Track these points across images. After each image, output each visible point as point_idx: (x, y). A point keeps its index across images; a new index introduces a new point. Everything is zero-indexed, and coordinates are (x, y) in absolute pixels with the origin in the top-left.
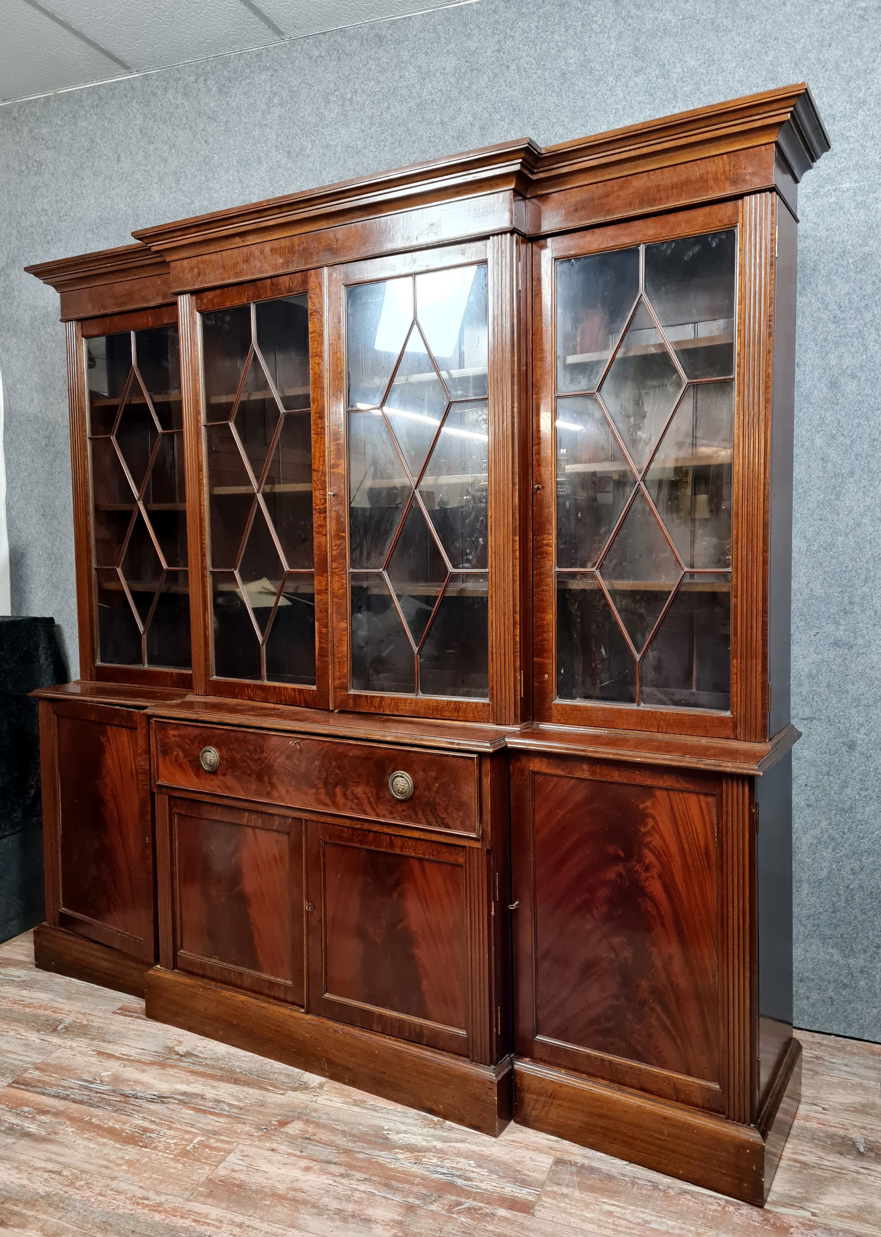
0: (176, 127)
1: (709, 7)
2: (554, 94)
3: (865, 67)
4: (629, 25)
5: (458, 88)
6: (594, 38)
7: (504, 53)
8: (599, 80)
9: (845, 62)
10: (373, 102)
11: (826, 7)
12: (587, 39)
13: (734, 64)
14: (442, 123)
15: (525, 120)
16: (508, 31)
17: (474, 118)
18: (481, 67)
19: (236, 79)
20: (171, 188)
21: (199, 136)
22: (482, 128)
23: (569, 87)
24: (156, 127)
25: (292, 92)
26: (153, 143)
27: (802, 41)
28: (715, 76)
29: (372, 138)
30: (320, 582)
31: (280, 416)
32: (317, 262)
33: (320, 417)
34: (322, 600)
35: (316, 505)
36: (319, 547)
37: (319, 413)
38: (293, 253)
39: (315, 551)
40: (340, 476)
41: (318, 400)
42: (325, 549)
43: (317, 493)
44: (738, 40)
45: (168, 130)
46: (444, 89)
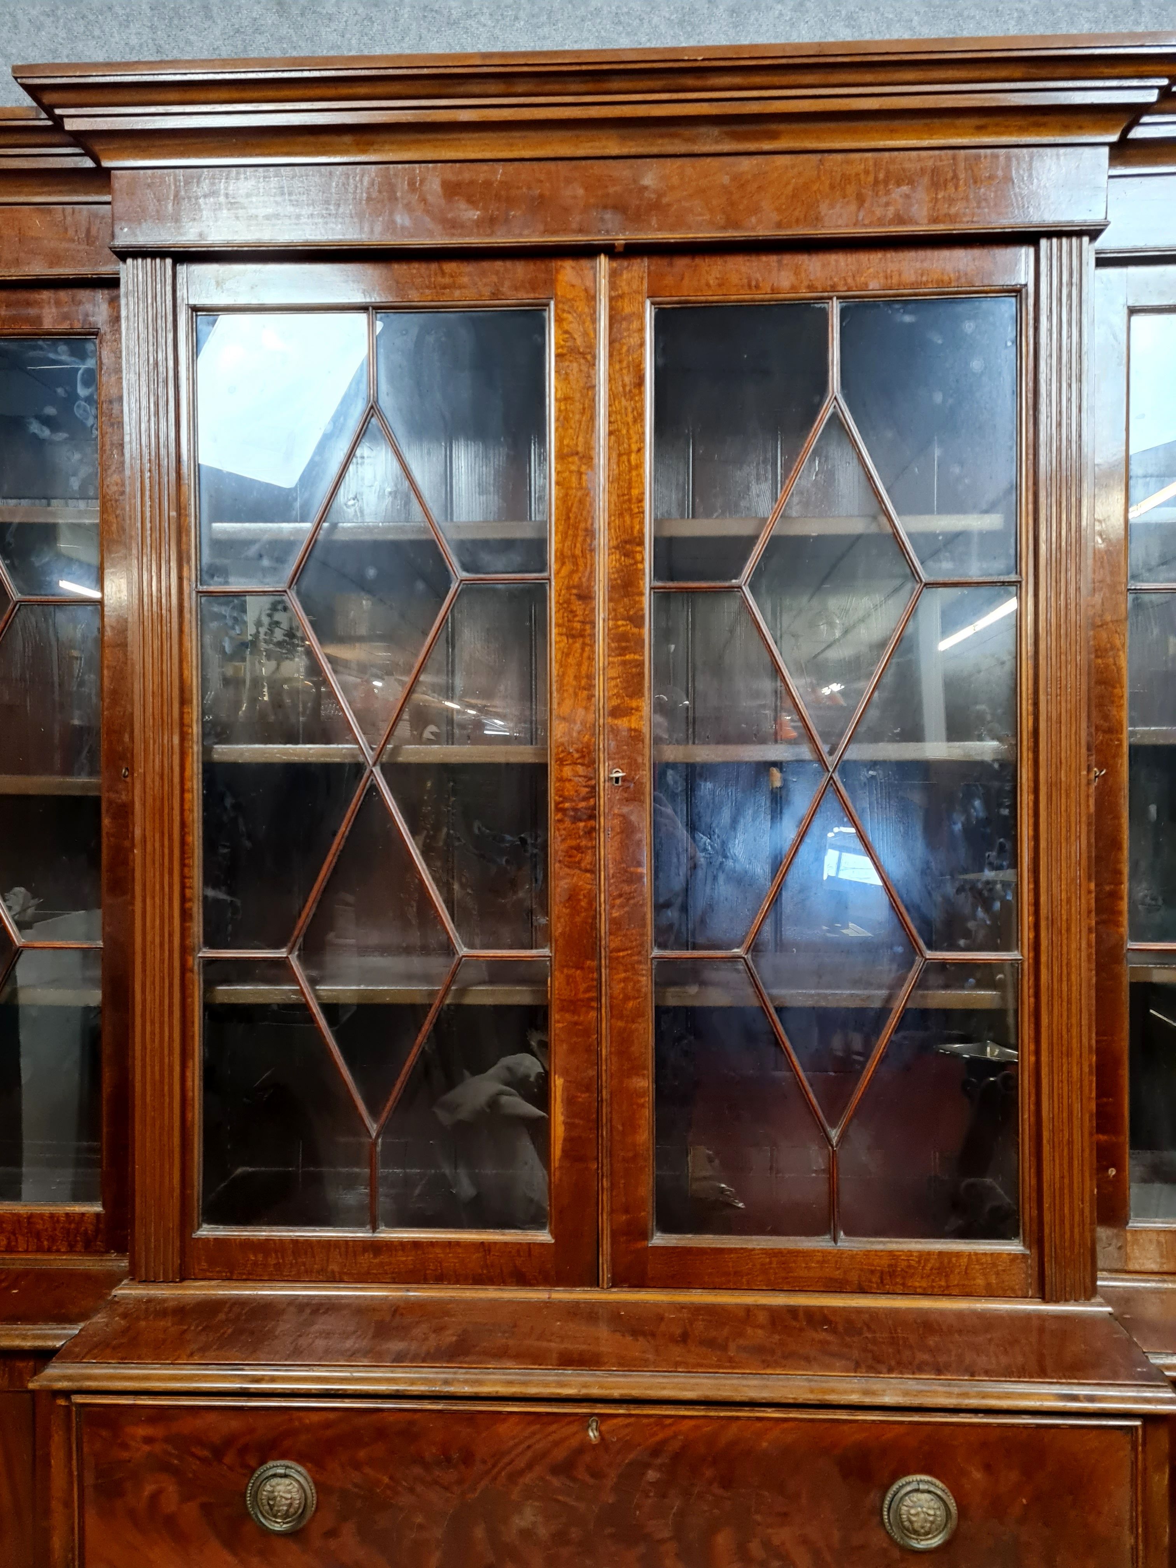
30: (569, 980)
31: (454, 586)
32: (580, 231)
33: (580, 597)
34: (576, 1023)
35: (565, 799)
36: (572, 897)
37: (578, 587)
38: (511, 201)
39: (557, 907)
40: (636, 736)
41: (574, 556)
42: (590, 903)
43: (567, 771)
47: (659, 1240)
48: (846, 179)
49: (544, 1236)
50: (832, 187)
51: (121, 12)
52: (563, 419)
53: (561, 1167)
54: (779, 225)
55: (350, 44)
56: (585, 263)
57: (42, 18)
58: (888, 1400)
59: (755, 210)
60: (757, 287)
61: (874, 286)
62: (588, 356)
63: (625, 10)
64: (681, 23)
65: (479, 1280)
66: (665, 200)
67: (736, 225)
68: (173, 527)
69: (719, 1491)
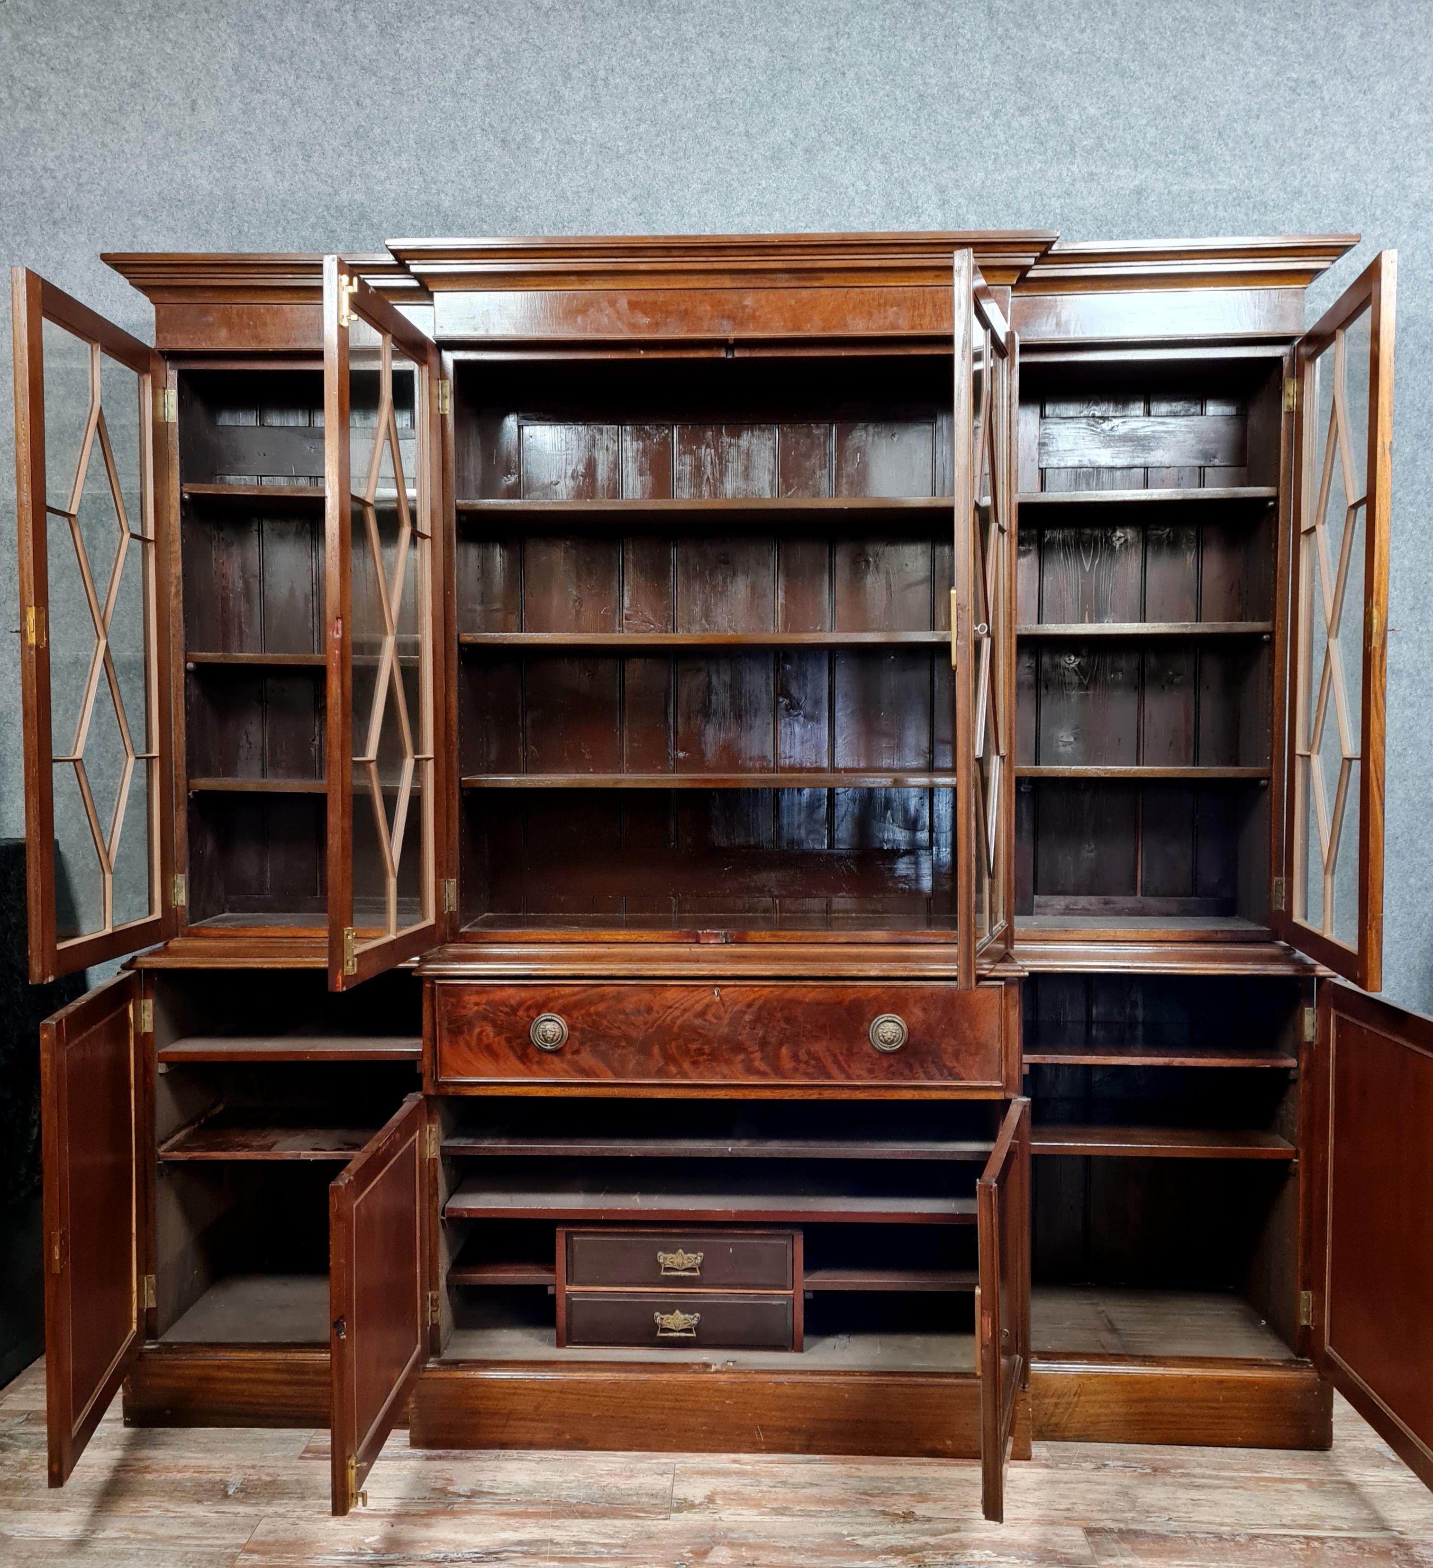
0: (303, 75)
2: (909, 122)
3: (1299, 151)
4: (1008, 48)
5: (770, 90)
6: (960, 56)
7: (837, 54)
8: (970, 113)
9: (1276, 141)
10: (640, 89)
11: (1253, 70)
12: (950, 54)
13: (1144, 122)
14: (748, 134)
15: (871, 148)
16: (841, 25)
17: (796, 136)
18: (805, 67)
19: (410, 18)
20: (296, 165)
21: (345, 93)
22: (807, 151)
23: (929, 115)
24: (264, 68)
25: (507, 52)
26: (258, 91)
27: (1227, 106)
28: (1121, 132)
29: (641, 139)
38: (668, 313)
44: (1148, 91)
45: (287, 76)
46: (750, 88)
48: (862, 303)
50: (855, 308)
51: (395, 145)
55: (551, 169)
57: (342, 148)
58: (873, 973)
59: (810, 320)
63: (735, 148)
64: (772, 158)
69: (783, 1025)
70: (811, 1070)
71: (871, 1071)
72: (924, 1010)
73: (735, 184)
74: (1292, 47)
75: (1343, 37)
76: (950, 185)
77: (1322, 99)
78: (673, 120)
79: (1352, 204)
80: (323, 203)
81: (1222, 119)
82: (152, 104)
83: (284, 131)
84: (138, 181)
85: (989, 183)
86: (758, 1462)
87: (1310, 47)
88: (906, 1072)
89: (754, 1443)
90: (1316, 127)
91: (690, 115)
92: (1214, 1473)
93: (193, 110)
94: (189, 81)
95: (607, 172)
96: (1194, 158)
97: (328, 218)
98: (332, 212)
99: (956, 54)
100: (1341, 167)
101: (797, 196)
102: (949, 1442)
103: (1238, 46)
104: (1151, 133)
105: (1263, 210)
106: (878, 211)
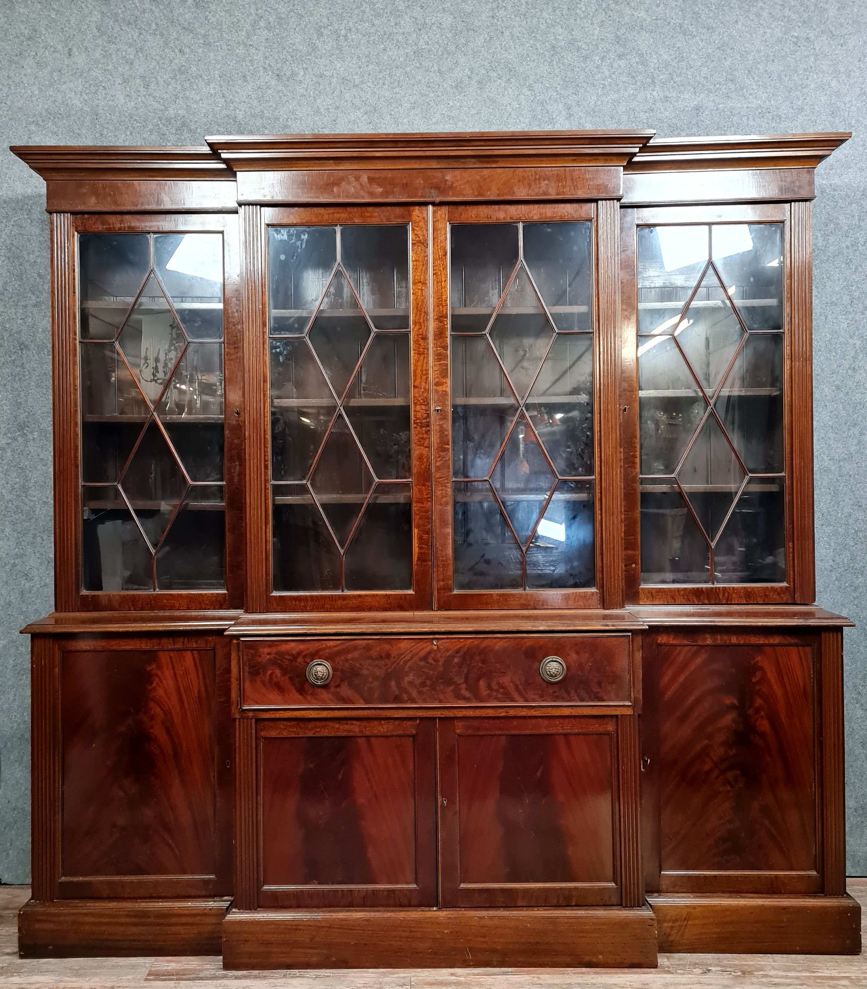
0: (143, 32)
1: (677, 14)
2: (546, 63)
3: (801, 82)
4: (610, 16)
5: (454, 43)
6: (578, 22)
7: (498, 20)
8: (586, 58)
9: (786, 76)
10: (368, 41)
11: (769, 31)
12: (572, 21)
13: (700, 64)
14: (440, 71)
15: (522, 81)
17: (472, 73)
18: (477, 29)
20: (139, 91)
21: (172, 45)
22: (479, 82)
23: (559, 59)
24: (117, 28)
25: (280, 18)
26: (114, 43)
27: (753, 54)
28: (684, 71)
29: (369, 74)
30: (420, 491)
31: (372, 335)
32: (422, 197)
33: (422, 339)
34: (423, 507)
35: (417, 419)
36: (420, 458)
37: (422, 335)
38: (395, 186)
39: (415, 462)
40: (445, 393)
41: (420, 323)
42: (427, 460)
43: (418, 408)
44: (702, 44)
45: (133, 33)
46: (441, 42)
47: (456, 592)
48: (524, 178)
49: (411, 592)
50: (519, 181)
51: (206, 78)
52: (415, 269)
53: (417, 564)
54: (499, 195)
55: (310, 94)
56: (423, 208)
57: (170, 80)
59: (489, 190)
60: (491, 218)
61: (536, 218)
62: (424, 244)
63: (432, 80)
64: (456, 87)
65: (385, 610)
66: (454, 185)
67: (482, 195)
68: (261, 312)
69: (480, 665)
70: (500, 696)
71: (541, 696)
72: (577, 653)
73: (432, 104)
74: (794, 16)
75: (826, 9)
76: (574, 104)
77: (814, 49)
78: (391, 62)
79: (836, 116)
80: (158, 116)
81: (750, 62)
82: (42, 51)
83: (131, 69)
84: (32, 101)
85: (599, 103)
86: (468, 974)
87: (805, 16)
88: (566, 696)
89: (465, 961)
90: (811, 68)
91: (402, 59)
92: (784, 974)
93: (70, 55)
94: (67, 36)
95: (347, 96)
96: (732, 86)
97: (161, 126)
98: (163, 121)
99: (575, 20)
100: (828, 93)
101: (473, 111)
102: (600, 957)
103: (759, 15)
104: (704, 71)
105: (778, 121)
106: (527, 121)
